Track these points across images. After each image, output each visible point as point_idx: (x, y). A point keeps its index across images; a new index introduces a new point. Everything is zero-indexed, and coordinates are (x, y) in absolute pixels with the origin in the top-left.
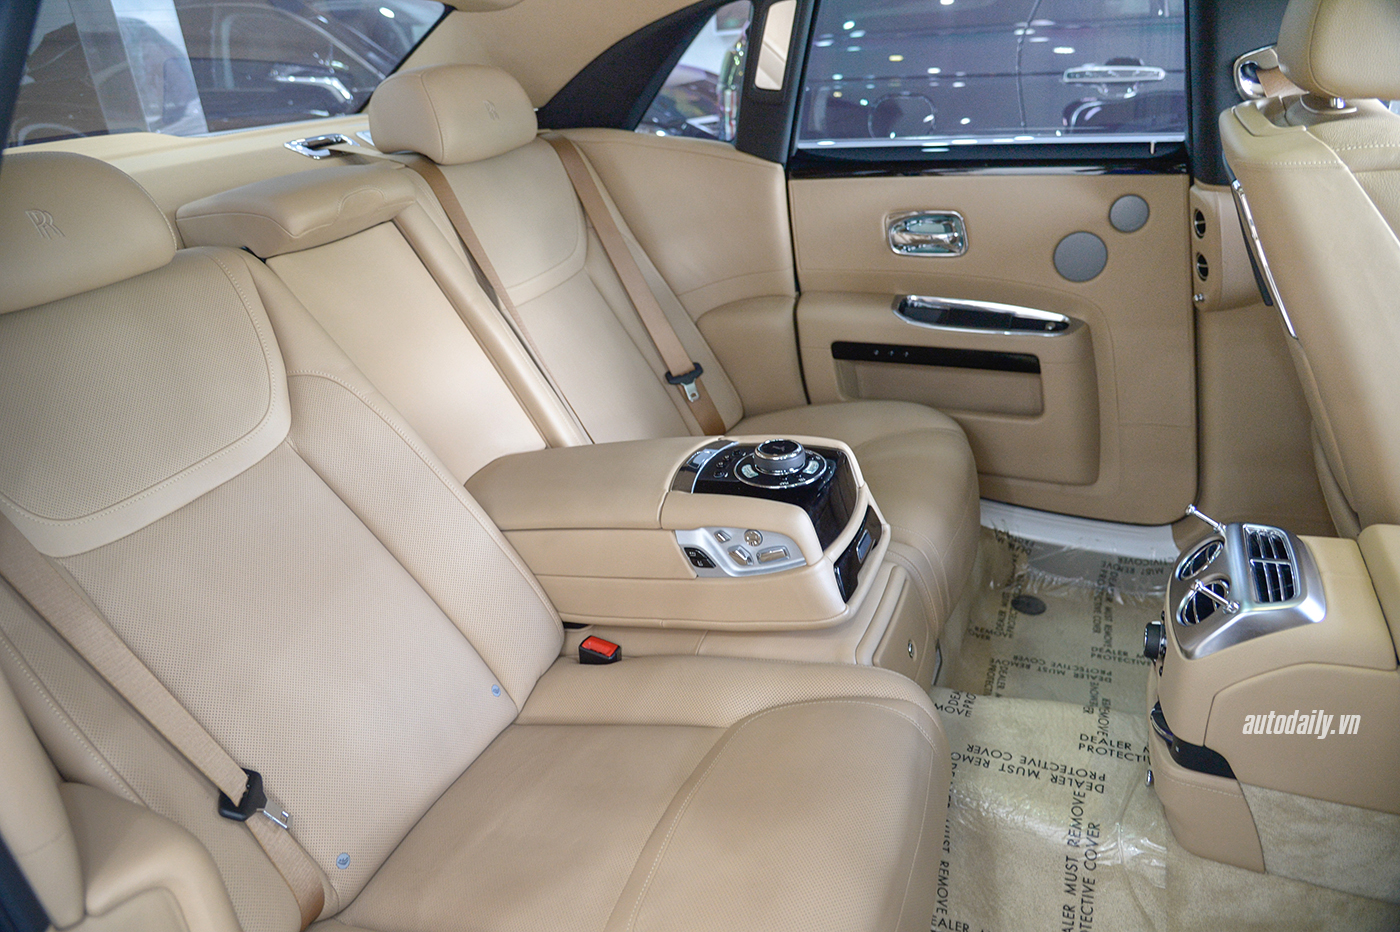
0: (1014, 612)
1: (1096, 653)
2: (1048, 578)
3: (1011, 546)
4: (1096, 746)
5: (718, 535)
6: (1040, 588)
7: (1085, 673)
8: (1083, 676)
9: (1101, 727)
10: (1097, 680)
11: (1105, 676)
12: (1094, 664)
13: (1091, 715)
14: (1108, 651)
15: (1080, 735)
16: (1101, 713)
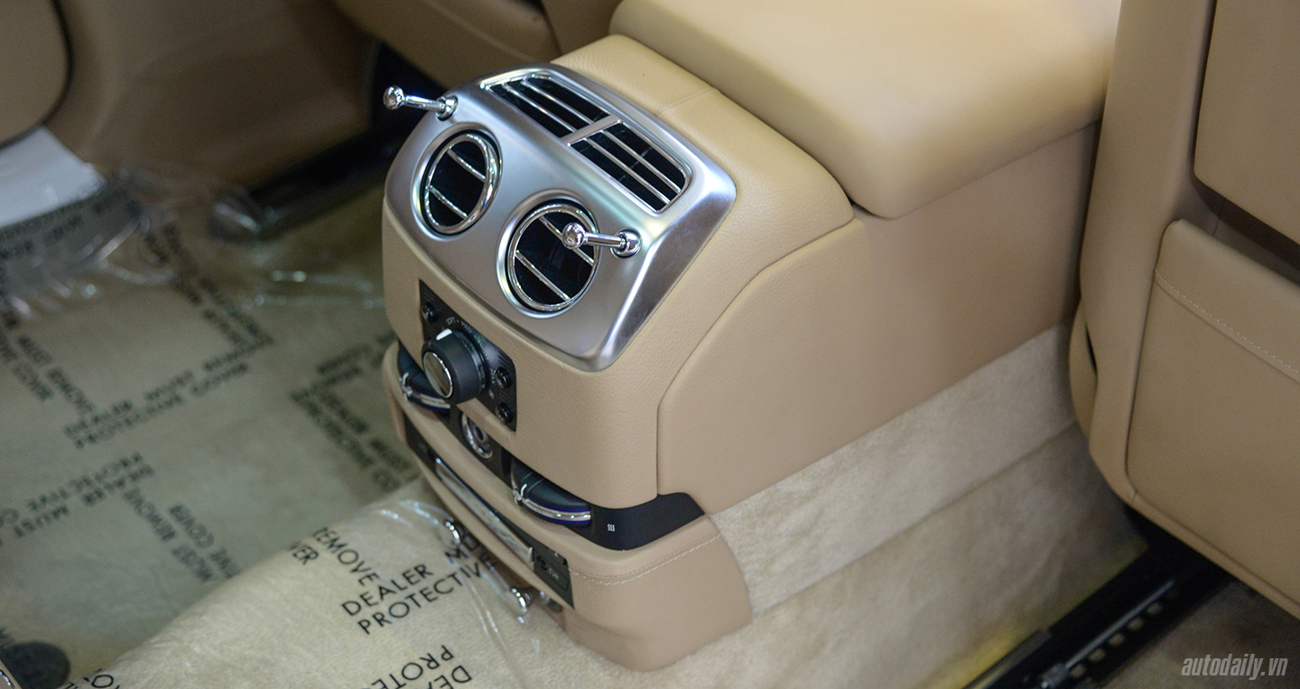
8: (100, 494)
9: (355, 570)
10: (129, 486)
11: (134, 468)
12: (97, 458)
13: (318, 560)
14: (96, 420)
15: (342, 609)
16: (329, 545)
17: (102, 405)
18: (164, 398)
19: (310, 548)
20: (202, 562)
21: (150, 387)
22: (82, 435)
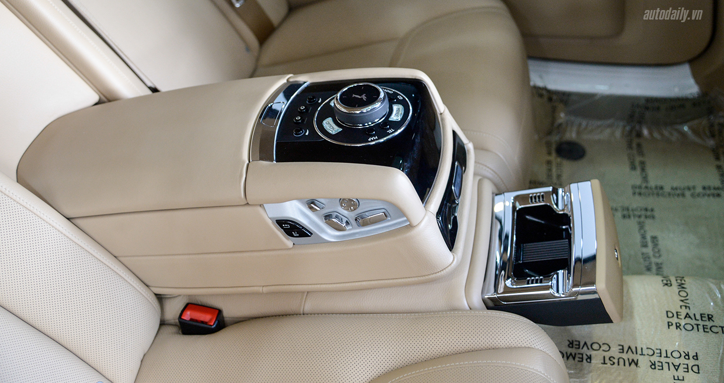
0: (559, 160)
1: (638, 191)
2: (584, 123)
3: (550, 99)
4: (683, 323)
5: (311, 204)
6: (578, 133)
7: (631, 213)
8: (629, 217)
9: (682, 301)
10: (642, 219)
11: (649, 213)
12: (637, 202)
13: (670, 288)
14: (646, 187)
15: (665, 312)
16: (678, 284)
17: (652, 183)
18: (678, 192)
19: (670, 281)
20: (650, 263)
21: (675, 185)
22: (637, 191)
